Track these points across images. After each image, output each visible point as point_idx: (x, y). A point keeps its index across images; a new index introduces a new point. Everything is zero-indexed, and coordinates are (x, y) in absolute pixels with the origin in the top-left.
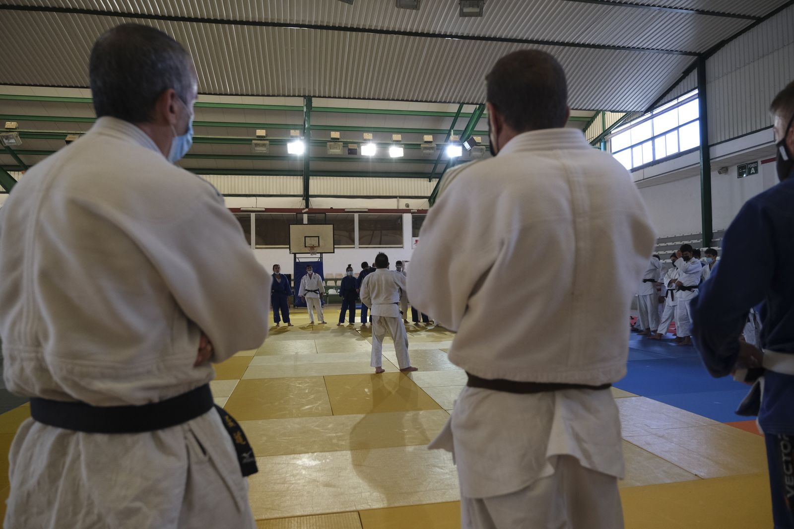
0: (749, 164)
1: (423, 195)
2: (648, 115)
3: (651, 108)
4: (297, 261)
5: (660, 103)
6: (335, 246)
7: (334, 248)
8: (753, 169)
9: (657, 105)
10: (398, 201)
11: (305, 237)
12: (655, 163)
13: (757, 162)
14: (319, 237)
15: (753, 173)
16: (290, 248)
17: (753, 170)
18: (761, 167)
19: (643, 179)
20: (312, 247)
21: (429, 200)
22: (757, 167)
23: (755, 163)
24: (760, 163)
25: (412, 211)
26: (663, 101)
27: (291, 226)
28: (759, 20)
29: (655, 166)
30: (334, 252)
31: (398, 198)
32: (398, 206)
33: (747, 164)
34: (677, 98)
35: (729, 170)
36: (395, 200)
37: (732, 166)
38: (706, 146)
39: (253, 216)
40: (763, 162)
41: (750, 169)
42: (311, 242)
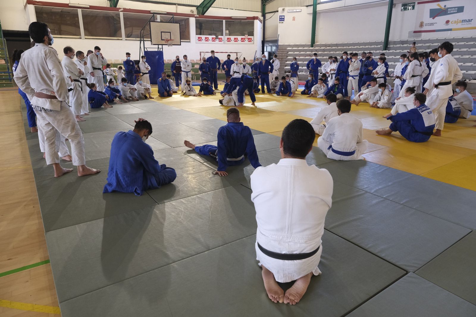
0: (410, 3)
1: (193, 4)
4: (146, 50)
6: (181, 40)
7: (181, 42)
10: (177, 7)
11: (161, 32)
13: (415, 3)
14: (170, 32)
15: (411, 9)
16: (151, 41)
18: (417, 6)
19: (345, 7)
20: (168, 40)
21: (197, 8)
22: (415, 5)
23: (413, 3)
24: (417, 3)
25: (195, 16)
27: (151, 22)
30: (180, 45)
31: (177, 5)
32: (176, 11)
33: (408, 3)
35: (396, 6)
36: (174, 6)
37: (399, 3)
39: (80, 11)
40: (419, 3)
41: (409, 6)
42: (165, 36)
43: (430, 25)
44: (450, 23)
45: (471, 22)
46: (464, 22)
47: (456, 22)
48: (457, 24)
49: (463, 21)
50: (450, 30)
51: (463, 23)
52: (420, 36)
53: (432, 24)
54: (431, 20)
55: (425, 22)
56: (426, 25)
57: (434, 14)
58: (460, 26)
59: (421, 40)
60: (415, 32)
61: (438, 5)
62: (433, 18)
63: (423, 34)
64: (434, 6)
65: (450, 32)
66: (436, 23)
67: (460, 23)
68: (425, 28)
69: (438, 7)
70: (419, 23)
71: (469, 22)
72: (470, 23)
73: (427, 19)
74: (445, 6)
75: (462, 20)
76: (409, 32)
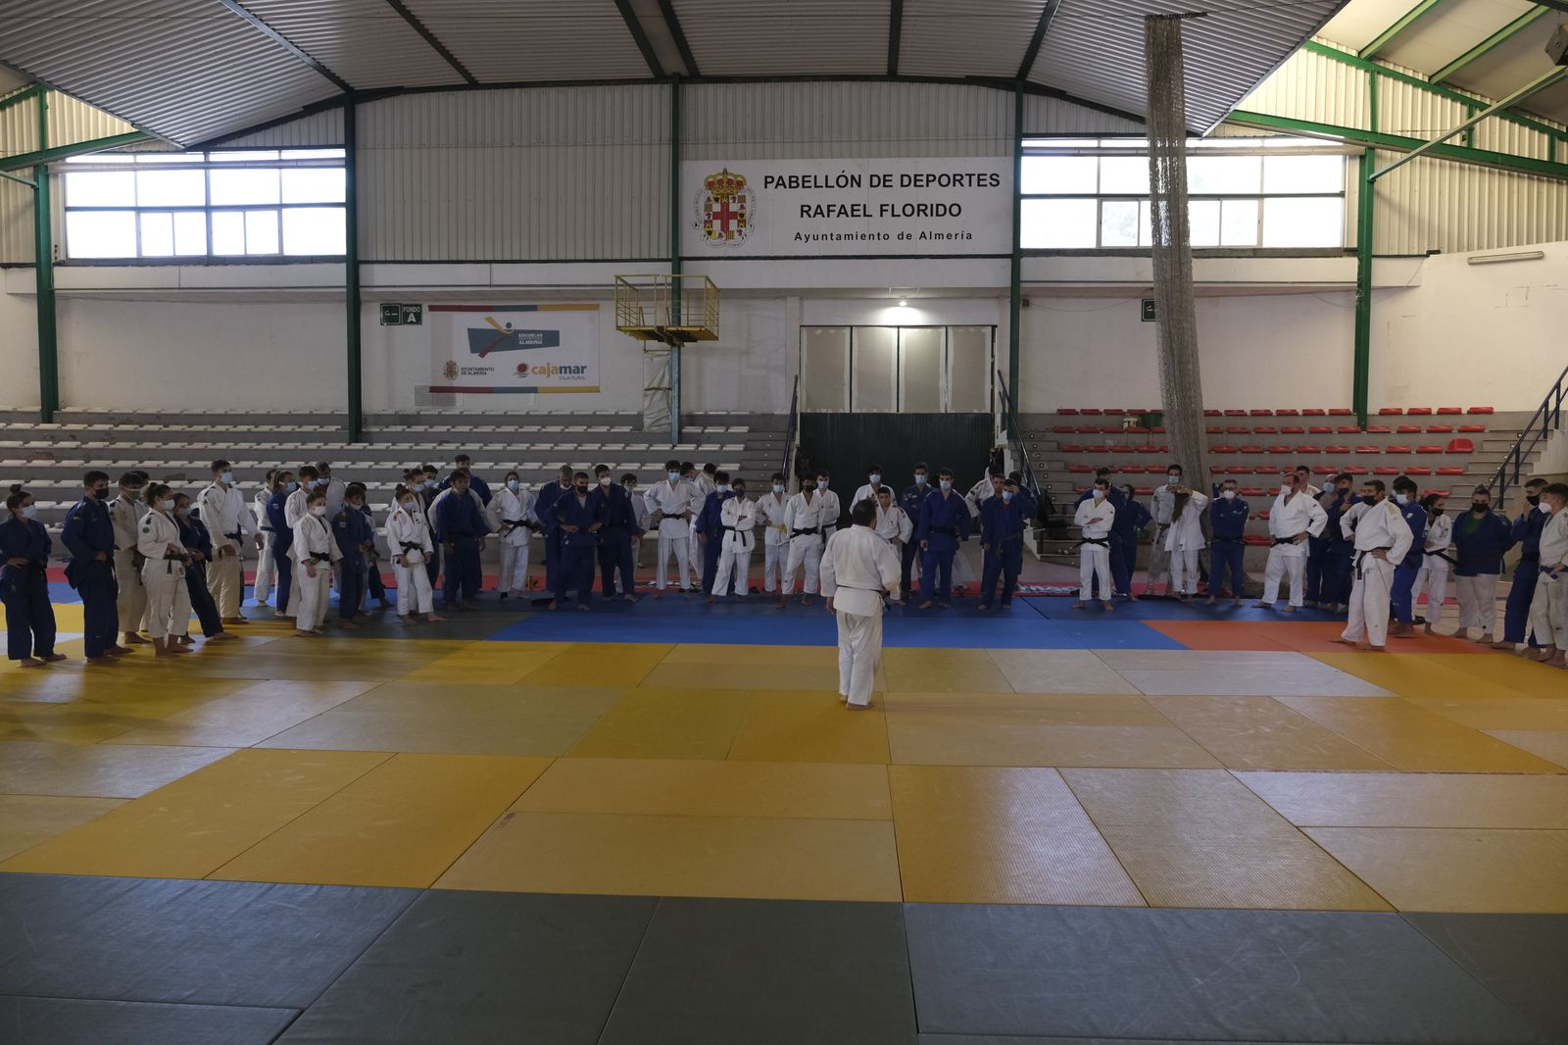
0: (404, 305)
2: (199, 157)
3: (207, 146)
5: (233, 144)
8: (412, 315)
9: (223, 145)
12: (209, 260)
13: (420, 306)
15: (412, 323)
17: (411, 317)
18: (426, 316)
19: (180, 289)
22: (421, 313)
23: (416, 306)
24: (425, 308)
26: (242, 142)
28: (473, 85)
29: (210, 268)
33: (401, 304)
34: (280, 148)
37: (370, 301)
38: (354, 260)
40: (432, 308)
41: (406, 315)
43: (475, 373)
44: (529, 371)
45: (583, 372)
46: (565, 372)
47: (545, 371)
48: (548, 376)
49: (564, 369)
50: (534, 390)
51: (563, 374)
52: (452, 403)
53: (480, 371)
54: (476, 360)
55: (460, 364)
56: (465, 373)
57: (484, 342)
58: (555, 380)
59: (461, 415)
60: (434, 390)
61: (490, 320)
62: (482, 355)
63: (459, 397)
64: (479, 321)
65: (533, 395)
66: (492, 369)
67: (557, 373)
68: (461, 381)
69: (491, 327)
70: (442, 367)
71: (578, 372)
72: (580, 375)
73: (464, 356)
74: (509, 325)
75: (561, 368)
76: (418, 390)
